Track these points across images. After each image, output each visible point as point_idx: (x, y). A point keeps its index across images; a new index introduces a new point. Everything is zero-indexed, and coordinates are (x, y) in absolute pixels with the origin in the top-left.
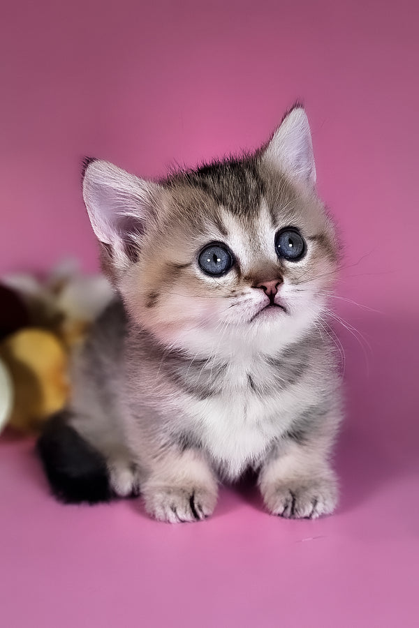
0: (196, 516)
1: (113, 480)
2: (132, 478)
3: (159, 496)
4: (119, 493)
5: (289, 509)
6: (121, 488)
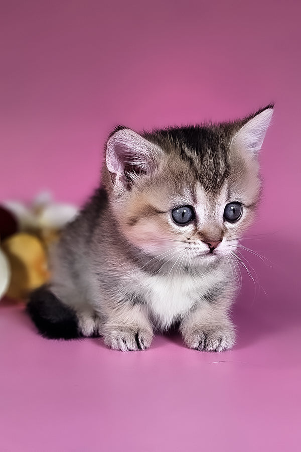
0: (139, 347)
1: (80, 324)
2: (94, 324)
3: (114, 332)
4: (85, 334)
5: (203, 344)
6: (86, 330)
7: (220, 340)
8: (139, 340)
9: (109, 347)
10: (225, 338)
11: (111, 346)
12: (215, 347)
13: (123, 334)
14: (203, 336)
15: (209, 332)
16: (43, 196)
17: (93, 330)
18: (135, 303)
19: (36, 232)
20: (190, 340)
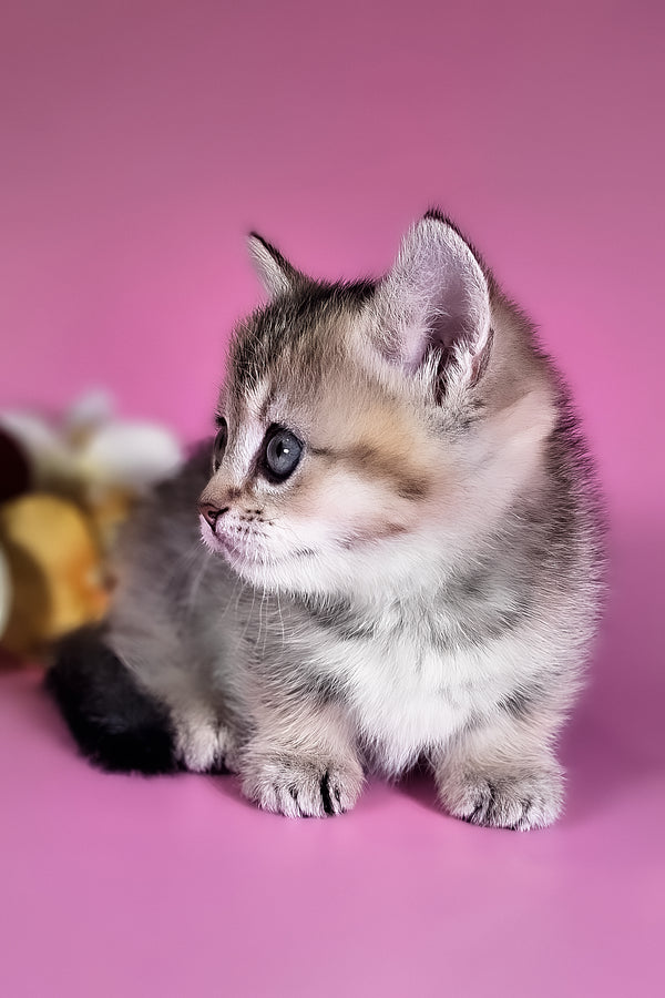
0: (329, 808)
1: (181, 741)
2: (216, 741)
3: (271, 769)
4: (191, 765)
5: (484, 811)
6: (194, 756)
7: (527, 805)
8: (331, 791)
9: (254, 803)
10: (537, 801)
11: (258, 801)
12: (511, 821)
13: (293, 775)
14: (487, 792)
15: (501, 782)
16: (93, 403)
17: (212, 759)
18: (327, 699)
19: (71, 492)
20: (452, 797)
